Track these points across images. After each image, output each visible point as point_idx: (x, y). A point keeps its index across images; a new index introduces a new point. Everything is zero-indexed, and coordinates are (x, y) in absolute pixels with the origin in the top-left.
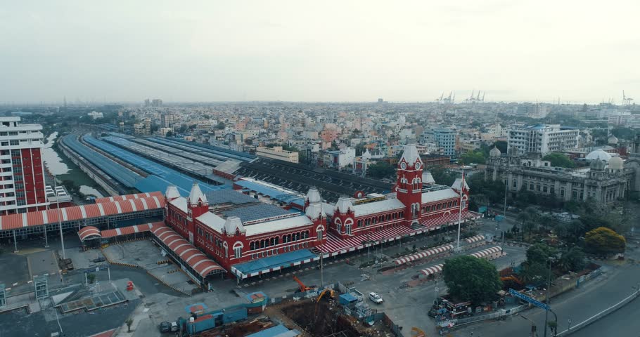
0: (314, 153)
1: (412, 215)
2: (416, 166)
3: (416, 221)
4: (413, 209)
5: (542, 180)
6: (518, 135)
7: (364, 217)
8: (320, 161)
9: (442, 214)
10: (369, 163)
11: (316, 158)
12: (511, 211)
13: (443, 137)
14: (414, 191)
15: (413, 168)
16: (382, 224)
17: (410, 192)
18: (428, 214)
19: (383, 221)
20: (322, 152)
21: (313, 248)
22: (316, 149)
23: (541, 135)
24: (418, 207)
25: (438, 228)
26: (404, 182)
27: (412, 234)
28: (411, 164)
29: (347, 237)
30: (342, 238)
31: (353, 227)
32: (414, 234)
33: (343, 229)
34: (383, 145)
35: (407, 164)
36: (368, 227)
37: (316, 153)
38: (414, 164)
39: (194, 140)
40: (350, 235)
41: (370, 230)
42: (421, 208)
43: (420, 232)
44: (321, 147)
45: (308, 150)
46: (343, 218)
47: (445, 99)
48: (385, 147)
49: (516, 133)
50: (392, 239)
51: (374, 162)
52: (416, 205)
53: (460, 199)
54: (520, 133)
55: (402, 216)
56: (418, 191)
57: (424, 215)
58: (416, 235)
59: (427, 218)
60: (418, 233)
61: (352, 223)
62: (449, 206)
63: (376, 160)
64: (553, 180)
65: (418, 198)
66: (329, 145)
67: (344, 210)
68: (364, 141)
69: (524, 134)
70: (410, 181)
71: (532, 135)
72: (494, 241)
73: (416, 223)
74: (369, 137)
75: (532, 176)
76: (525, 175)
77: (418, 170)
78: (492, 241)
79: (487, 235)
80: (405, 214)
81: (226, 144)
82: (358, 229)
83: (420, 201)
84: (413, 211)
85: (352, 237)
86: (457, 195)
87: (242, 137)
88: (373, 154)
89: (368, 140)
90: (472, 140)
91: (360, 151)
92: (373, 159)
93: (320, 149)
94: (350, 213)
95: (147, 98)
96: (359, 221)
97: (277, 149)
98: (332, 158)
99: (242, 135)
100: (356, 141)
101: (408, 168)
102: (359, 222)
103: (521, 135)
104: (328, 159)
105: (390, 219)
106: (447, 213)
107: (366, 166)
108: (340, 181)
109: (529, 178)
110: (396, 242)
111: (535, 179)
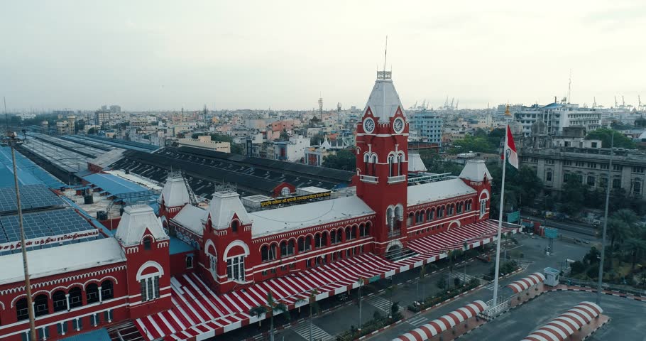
0: (255, 145)
1: (389, 230)
2: (396, 125)
3: (397, 242)
4: (390, 217)
5: (598, 167)
6: (526, 118)
7: (278, 236)
8: (263, 154)
9: (445, 226)
10: (327, 154)
11: (258, 152)
12: (551, 218)
13: (426, 123)
14: (392, 180)
15: (389, 129)
16: (322, 252)
17: (383, 180)
18: (420, 227)
19: (325, 244)
20: (267, 144)
21: (127, 325)
22: (259, 139)
23: (558, 116)
24: (401, 213)
25: (442, 256)
26: (371, 161)
27: (388, 274)
28: (384, 120)
29: (230, 288)
30: (219, 290)
31: (249, 262)
32: (393, 273)
33: (223, 268)
34: (348, 134)
35: (376, 119)
36: (288, 260)
37: (257, 144)
38: (391, 119)
39: (114, 136)
40: (241, 282)
41: (295, 266)
42: (406, 216)
43: (407, 268)
44: (265, 138)
45: (248, 141)
46: (221, 242)
47: (419, 107)
48: (350, 136)
49: (523, 115)
50: (344, 289)
51: (334, 153)
52: (397, 209)
53: (476, 198)
54: (528, 115)
55: (368, 233)
56: (401, 178)
57: (412, 229)
58: (399, 276)
59: (418, 235)
60: (403, 269)
61: (247, 253)
62: (458, 211)
63: (337, 150)
64: (619, 166)
65: (400, 194)
66: (277, 135)
67: (222, 222)
68: (324, 131)
69: (534, 116)
70: (382, 159)
71: (546, 116)
72: (562, 282)
73: (395, 247)
74: (331, 126)
75: (580, 162)
76: (566, 161)
77: (399, 133)
78: (557, 283)
79: (546, 270)
80: (373, 228)
81: (146, 137)
82: (264, 267)
83: (404, 202)
84: (389, 222)
85: (245, 288)
86: (472, 191)
87: (174, 132)
88: (334, 144)
89: (329, 130)
90: (461, 130)
91: (316, 141)
92: (332, 150)
93: (265, 140)
94: (237, 229)
95: (104, 105)
96: (265, 247)
97: (202, 138)
98: (278, 151)
99: (174, 129)
100: (314, 131)
101: (379, 129)
102: (263, 250)
103: (531, 118)
104: (273, 151)
105: (341, 240)
106: (455, 225)
107: (321, 158)
108: (266, 172)
109: (574, 165)
110: (352, 293)
111: (586, 166)
